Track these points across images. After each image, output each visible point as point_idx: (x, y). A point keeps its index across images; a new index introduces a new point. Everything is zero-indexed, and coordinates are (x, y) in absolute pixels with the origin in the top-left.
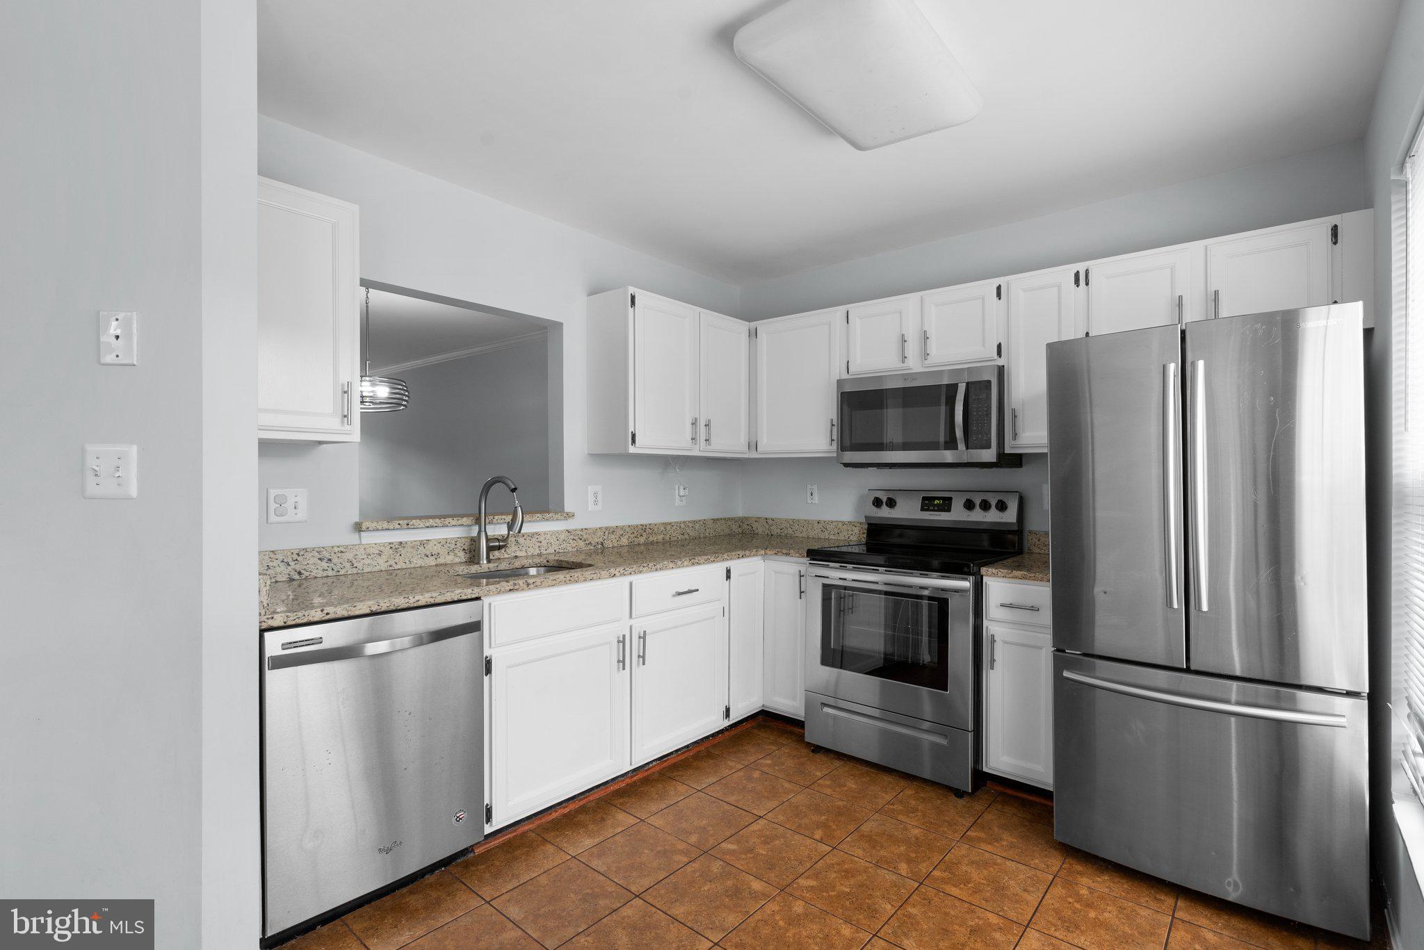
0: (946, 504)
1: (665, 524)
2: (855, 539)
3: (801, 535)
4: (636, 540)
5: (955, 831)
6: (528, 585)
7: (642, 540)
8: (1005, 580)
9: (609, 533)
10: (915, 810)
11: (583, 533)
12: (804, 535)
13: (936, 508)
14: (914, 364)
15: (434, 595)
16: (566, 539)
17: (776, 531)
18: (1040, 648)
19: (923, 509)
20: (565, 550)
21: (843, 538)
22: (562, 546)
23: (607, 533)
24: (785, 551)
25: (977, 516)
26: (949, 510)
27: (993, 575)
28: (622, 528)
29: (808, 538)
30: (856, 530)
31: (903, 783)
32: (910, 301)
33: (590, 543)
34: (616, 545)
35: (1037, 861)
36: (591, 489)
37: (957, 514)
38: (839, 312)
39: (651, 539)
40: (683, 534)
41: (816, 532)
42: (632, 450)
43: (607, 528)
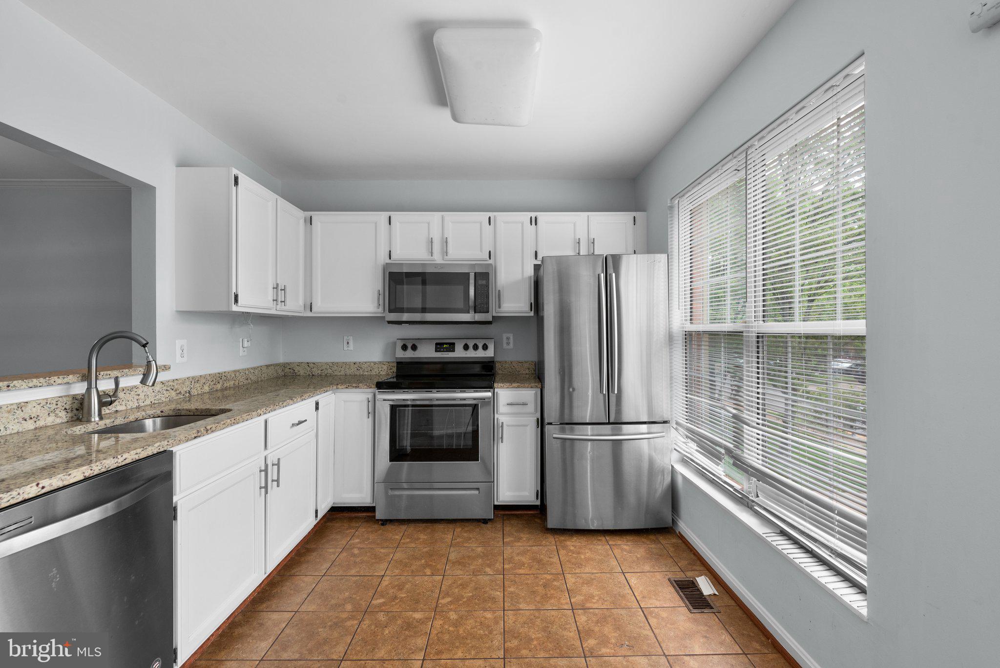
0: (451, 347)
1: (235, 371)
2: (384, 373)
3: (339, 374)
4: (214, 386)
5: (498, 542)
6: (207, 431)
7: (219, 386)
8: (507, 389)
9: (195, 382)
10: (470, 538)
11: (175, 384)
12: (342, 373)
13: (445, 350)
14: (438, 258)
15: (139, 451)
16: (161, 390)
17: (316, 372)
18: (527, 426)
19: (436, 351)
20: (160, 401)
21: (375, 374)
22: (157, 397)
23: (193, 382)
24: (354, 385)
25: (471, 354)
26: (453, 351)
27: (501, 387)
28: (204, 377)
29: (346, 375)
30: (385, 367)
31: (451, 526)
32: (435, 217)
33: (180, 393)
34: (200, 392)
35: (544, 542)
36: (179, 343)
37: (459, 353)
38: (383, 216)
39: (225, 385)
40: (247, 379)
41: (352, 371)
42: (235, 308)
43: (193, 378)
